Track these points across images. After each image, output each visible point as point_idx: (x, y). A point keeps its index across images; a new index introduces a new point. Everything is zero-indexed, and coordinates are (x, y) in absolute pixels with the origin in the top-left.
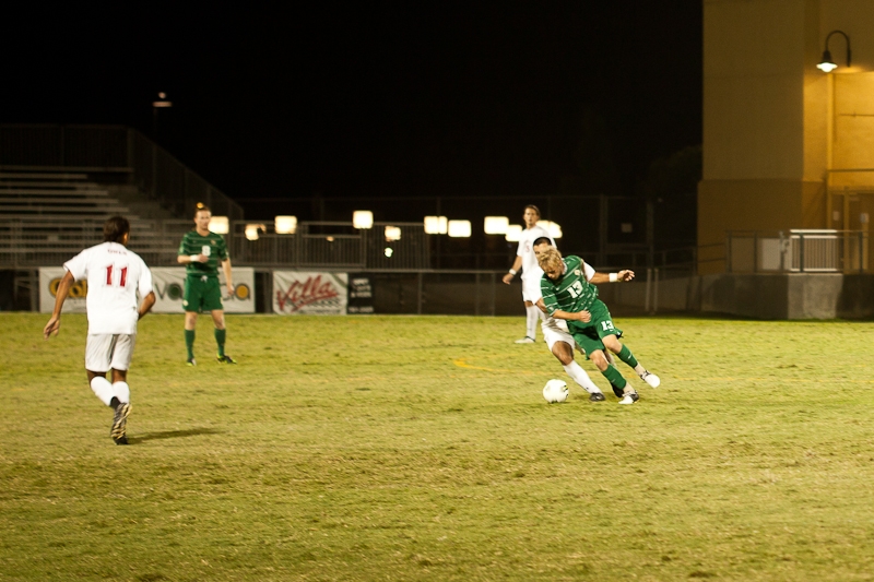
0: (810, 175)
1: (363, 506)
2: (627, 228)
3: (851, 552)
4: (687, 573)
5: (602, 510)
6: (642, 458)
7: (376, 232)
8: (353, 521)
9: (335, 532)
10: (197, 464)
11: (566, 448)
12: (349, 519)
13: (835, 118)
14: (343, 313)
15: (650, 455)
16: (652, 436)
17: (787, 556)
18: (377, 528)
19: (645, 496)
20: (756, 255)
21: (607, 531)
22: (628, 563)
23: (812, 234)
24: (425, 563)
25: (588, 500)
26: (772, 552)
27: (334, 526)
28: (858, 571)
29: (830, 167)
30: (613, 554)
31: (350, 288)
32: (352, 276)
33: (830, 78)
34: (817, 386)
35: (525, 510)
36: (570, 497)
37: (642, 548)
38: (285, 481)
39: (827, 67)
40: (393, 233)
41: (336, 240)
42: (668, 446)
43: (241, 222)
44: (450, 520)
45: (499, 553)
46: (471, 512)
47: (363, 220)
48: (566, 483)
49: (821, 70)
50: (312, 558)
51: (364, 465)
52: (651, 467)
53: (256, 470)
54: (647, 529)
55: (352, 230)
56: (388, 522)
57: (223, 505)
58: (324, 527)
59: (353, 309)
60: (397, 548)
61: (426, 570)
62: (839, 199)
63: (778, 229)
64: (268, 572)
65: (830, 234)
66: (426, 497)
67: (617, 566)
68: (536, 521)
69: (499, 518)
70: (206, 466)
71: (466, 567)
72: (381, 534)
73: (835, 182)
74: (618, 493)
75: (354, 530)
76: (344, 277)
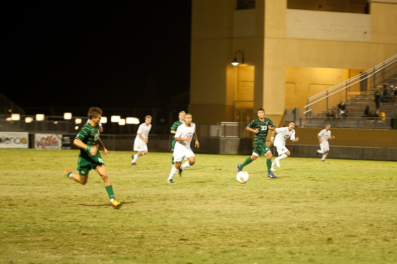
0: (229, 102)
1: (63, 214)
2: (162, 120)
3: (238, 233)
4: (179, 239)
5: (149, 217)
6: (165, 200)
7: (73, 120)
8: (60, 219)
9: (53, 223)
10: (4, 199)
11: (137, 195)
12: (58, 219)
13: (238, 82)
14: (60, 149)
15: (167, 198)
16: (168, 192)
17: (215, 234)
18: (68, 222)
19: (165, 213)
20: (209, 131)
21: (151, 224)
22: (157, 235)
23: (229, 124)
24: (84, 234)
25: (144, 213)
26: (209, 232)
27: (52, 221)
28: (240, 239)
29: (236, 100)
30: (152, 232)
31: (63, 140)
32: (64, 136)
33: (236, 68)
34: (229, 176)
35: (122, 217)
36: (138, 212)
37: (163, 230)
38: (36, 205)
39: (235, 64)
40: (78, 121)
41: (58, 123)
42: (174, 196)
43: (24, 116)
44: (94, 220)
45: (111, 231)
46: (102, 217)
47: (68, 116)
48: (137, 208)
49: (232, 65)
50: (44, 231)
51: (65, 200)
52: (168, 203)
53: (25, 201)
54: (165, 224)
55: (63, 119)
56: (72, 220)
57: (13, 213)
58: (49, 221)
59: (64, 148)
60: (75, 229)
61: (85, 236)
62: (239, 112)
63: (216, 122)
64: (28, 236)
65: (235, 124)
66: (86, 212)
67: (154, 236)
68: (125, 221)
69: (112, 219)
70: (8, 200)
71: (99, 235)
72: (69, 224)
73: (238, 105)
74: (155, 211)
75: (60, 222)
76: (60, 136)
